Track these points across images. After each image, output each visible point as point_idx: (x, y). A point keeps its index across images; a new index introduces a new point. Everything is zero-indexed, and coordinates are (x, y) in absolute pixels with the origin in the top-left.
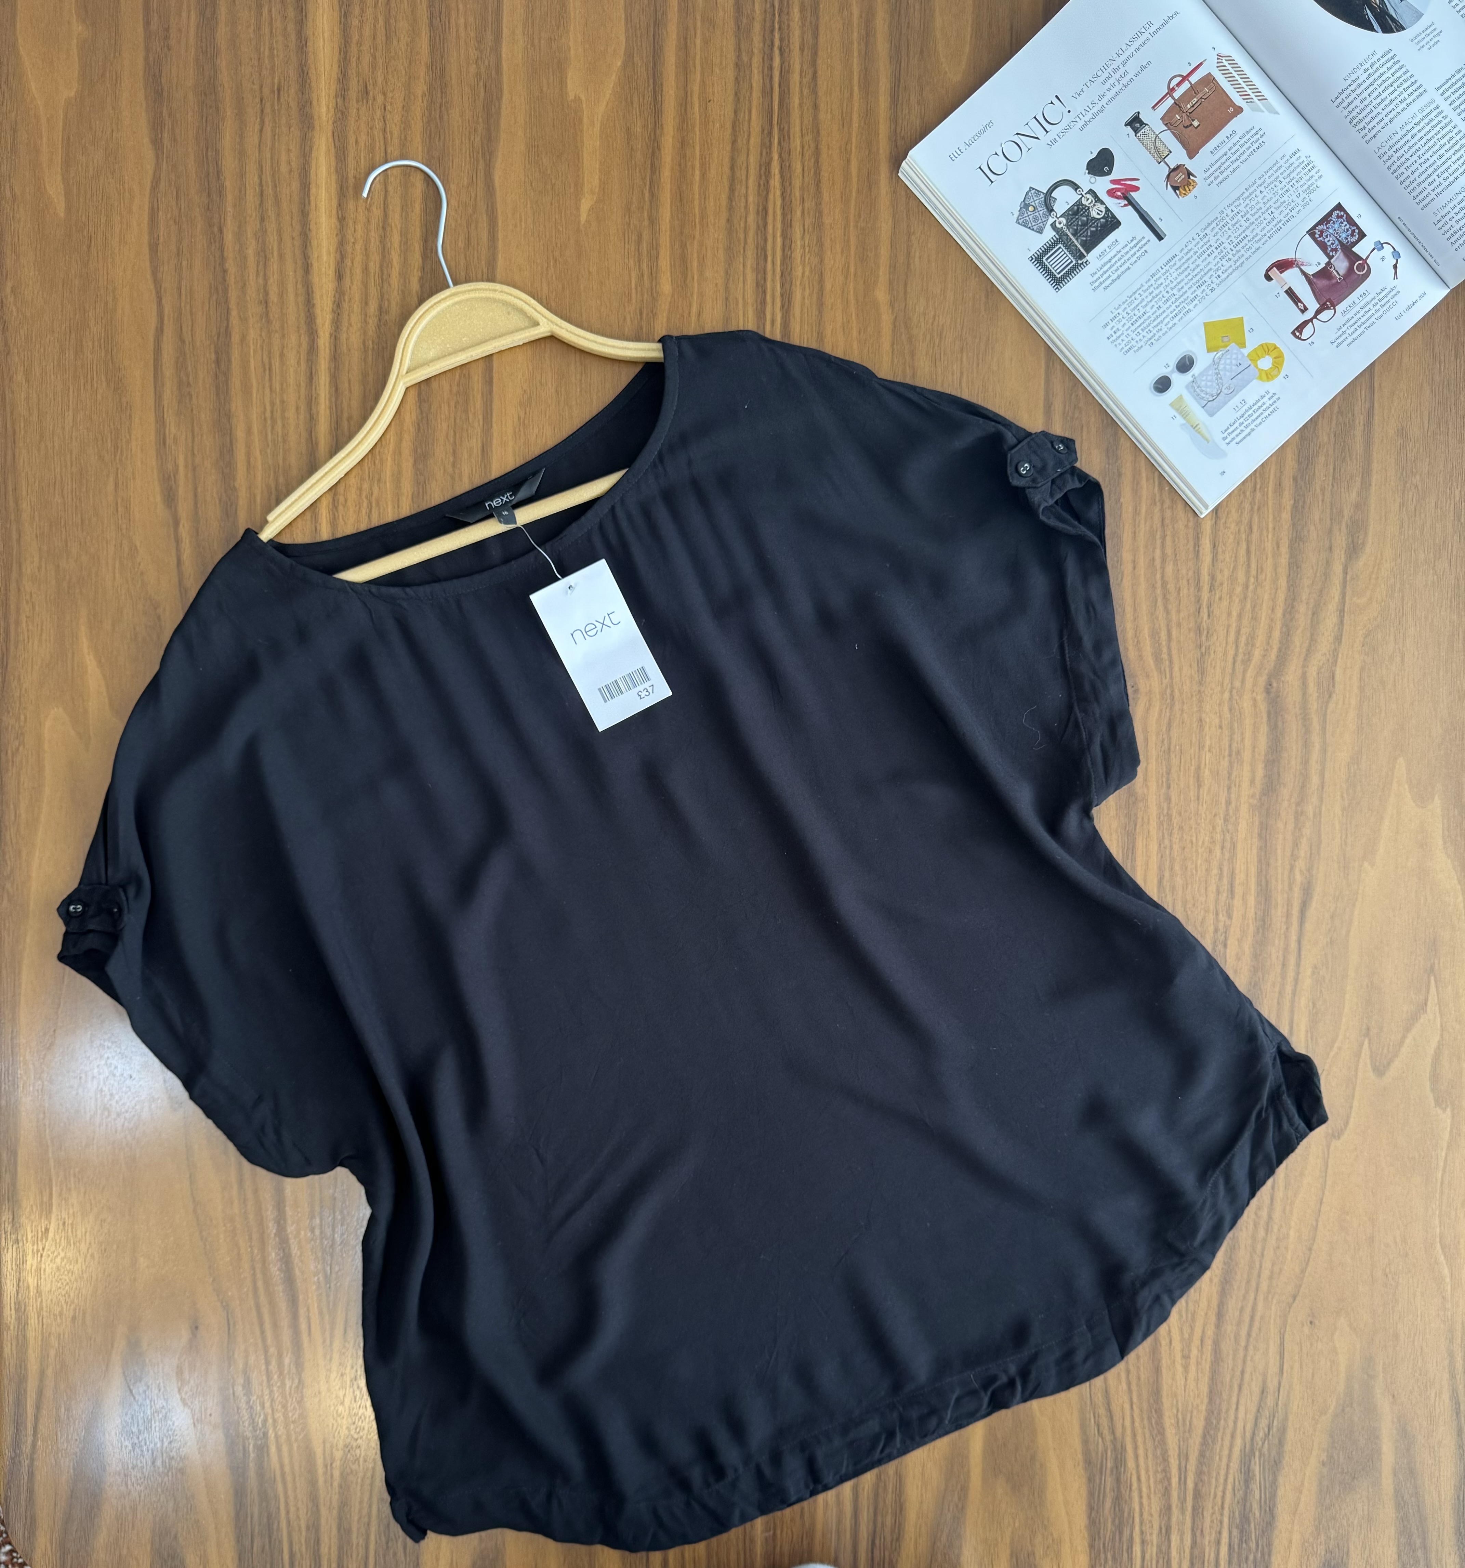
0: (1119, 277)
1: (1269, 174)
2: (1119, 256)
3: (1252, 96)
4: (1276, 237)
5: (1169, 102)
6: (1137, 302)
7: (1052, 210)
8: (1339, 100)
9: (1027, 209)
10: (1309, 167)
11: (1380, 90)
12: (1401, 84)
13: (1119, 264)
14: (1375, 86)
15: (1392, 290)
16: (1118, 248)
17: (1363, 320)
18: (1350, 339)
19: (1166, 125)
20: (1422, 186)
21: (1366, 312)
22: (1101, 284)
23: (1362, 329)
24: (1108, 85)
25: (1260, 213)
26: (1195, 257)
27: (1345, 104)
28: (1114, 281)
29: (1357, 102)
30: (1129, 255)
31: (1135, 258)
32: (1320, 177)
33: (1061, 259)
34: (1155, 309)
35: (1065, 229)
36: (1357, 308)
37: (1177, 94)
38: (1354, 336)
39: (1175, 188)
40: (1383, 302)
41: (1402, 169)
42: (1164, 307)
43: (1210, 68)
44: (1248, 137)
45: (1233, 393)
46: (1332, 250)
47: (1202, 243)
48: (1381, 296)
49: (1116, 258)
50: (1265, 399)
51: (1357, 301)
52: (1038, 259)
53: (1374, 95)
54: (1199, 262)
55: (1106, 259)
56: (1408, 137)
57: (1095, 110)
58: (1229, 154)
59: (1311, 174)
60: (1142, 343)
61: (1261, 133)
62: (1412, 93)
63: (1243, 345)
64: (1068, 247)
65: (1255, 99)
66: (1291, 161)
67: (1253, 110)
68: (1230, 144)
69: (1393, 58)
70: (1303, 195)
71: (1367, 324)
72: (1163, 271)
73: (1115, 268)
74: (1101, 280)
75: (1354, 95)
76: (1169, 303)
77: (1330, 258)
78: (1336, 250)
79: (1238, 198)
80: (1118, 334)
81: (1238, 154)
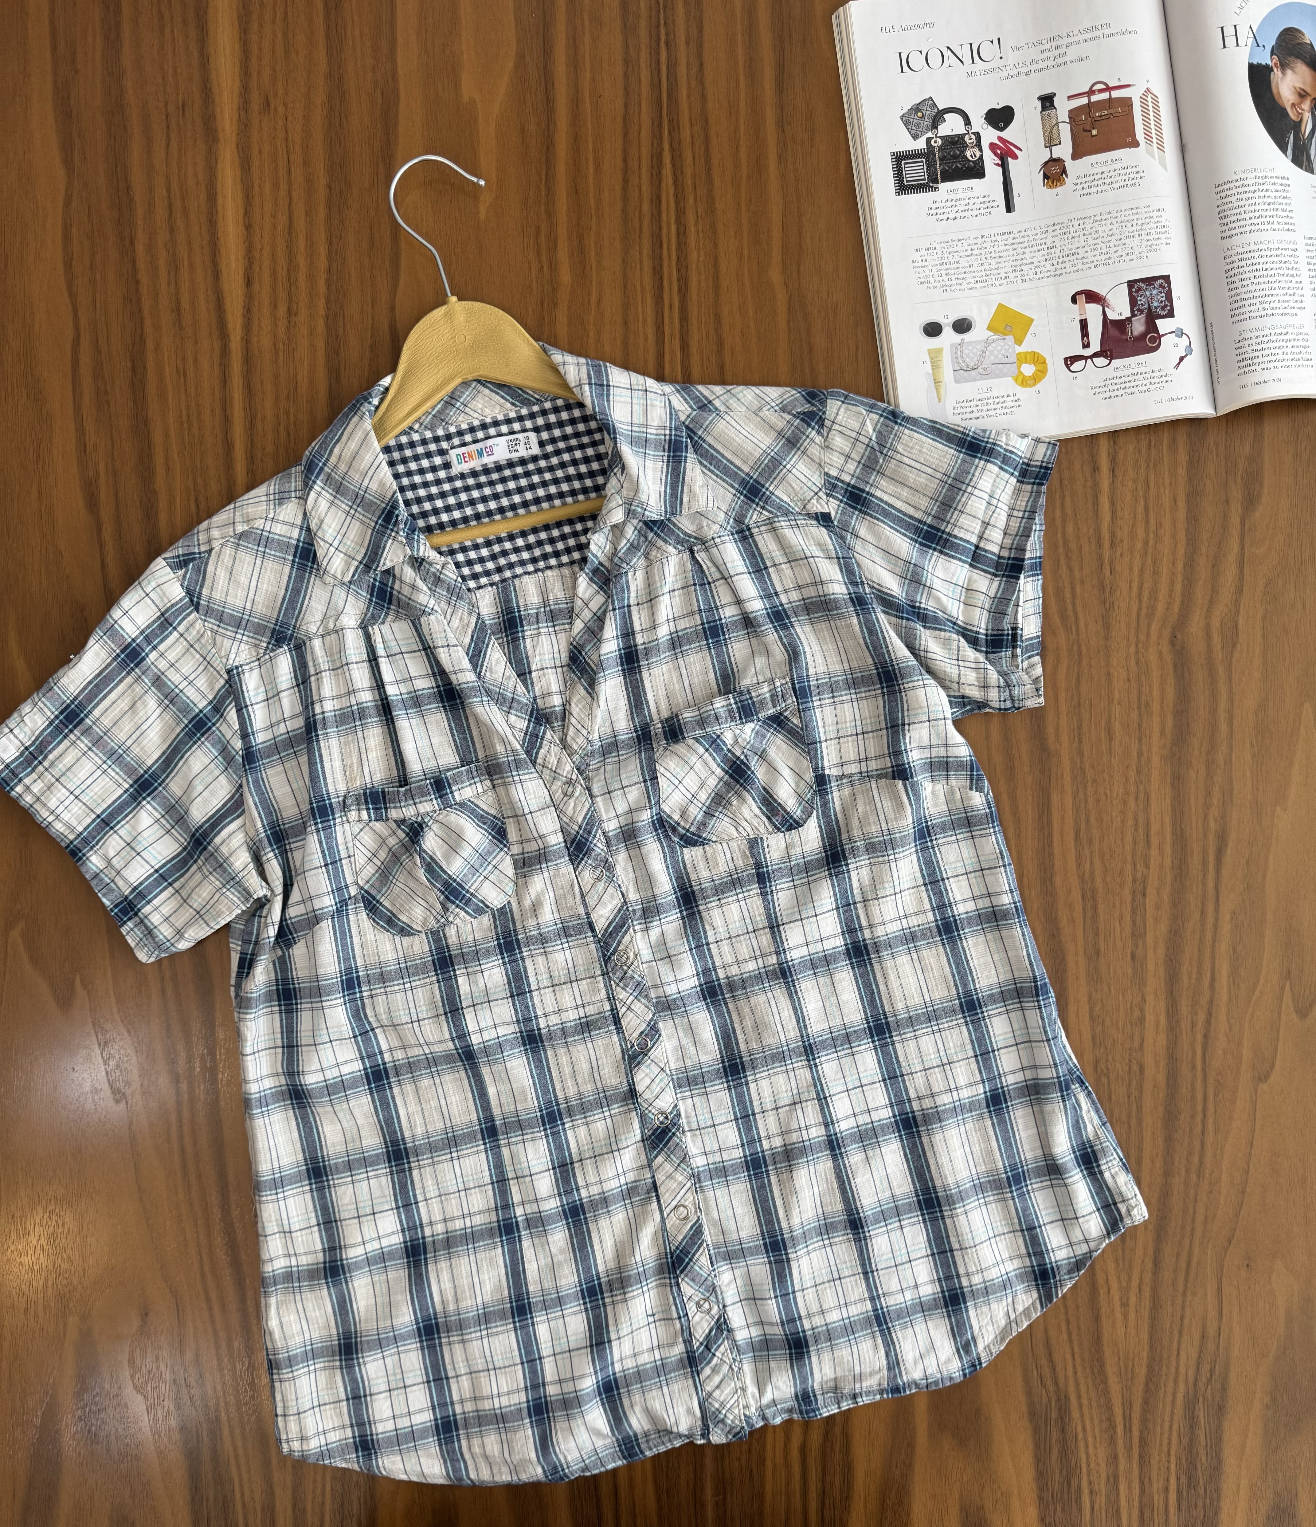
0: (954, 219)
1: (1127, 213)
2: (966, 202)
3: (1154, 140)
4: (1101, 269)
5: (1084, 101)
6: (956, 249)
7: (936, 128)
8: (1221, 188)
9: (916, 113)
10: (1164, 230)
11: (1258, 201)
12: (1277, 210)
13: (961, 208)
14: (1256, 195)
15: (1167, 376)
16: (969, 195)
17: (1128, 385)
18: (1107, 395)
19: (1070, 118)
20: (1243, 303)
21: (1134, 380)
22: (937, 214)
23: (1123, 392)
24: (1044, 56)
25: (1099, 241)
26: (1026, 244)
27: (1223, 195)
28: (948, 219)
29: (1233, 199)
30: (974, 207)
31: (977, 212)
32: (1167, 244)
33: (916, 171)
34: (967, 264)
35: (936, 150)
36: (1129, 372)
37: (1094, 98)
38: (1113, 394)
39: (1046, 176)
40: (1153, 381)
41: (1236, 279)
42: (975, 268)
43: (1134, 94)
44: (1129, 170)
45: (986, 375)
46: (1139, 310)
47: (1039, 237)
48: (1154, 375)
49: (963, 202)
50: (1008, 399)
51: (1133, 366)
52: (899, 159)
53: (1250, 202)
54: (1027, 250)
55: (953, 197)
56: (1256, 254)
57: (1022, 70)
58: (1105, 175)
59: (1160, 236)
60: (938, 285)
61: (1142, 174)
62: (1280, 223)
63: (1019, 342)
64: (929, 166)
65: (1155, 145)
66: (1151, 214)
67: (1148, 152)
68: (1111, 168)
69: (1286, 185)
70: (1145, 249)
71: (1129, 391)
72: (993, 238)
73: (956, 209)
74: (939, 211)
75: (1234, 191)
76: (982, 268)
77: (1133, 315)
78: (1142, 312)
79: (1090, 218)
80: (924, 264)
81: (1113, 180)
